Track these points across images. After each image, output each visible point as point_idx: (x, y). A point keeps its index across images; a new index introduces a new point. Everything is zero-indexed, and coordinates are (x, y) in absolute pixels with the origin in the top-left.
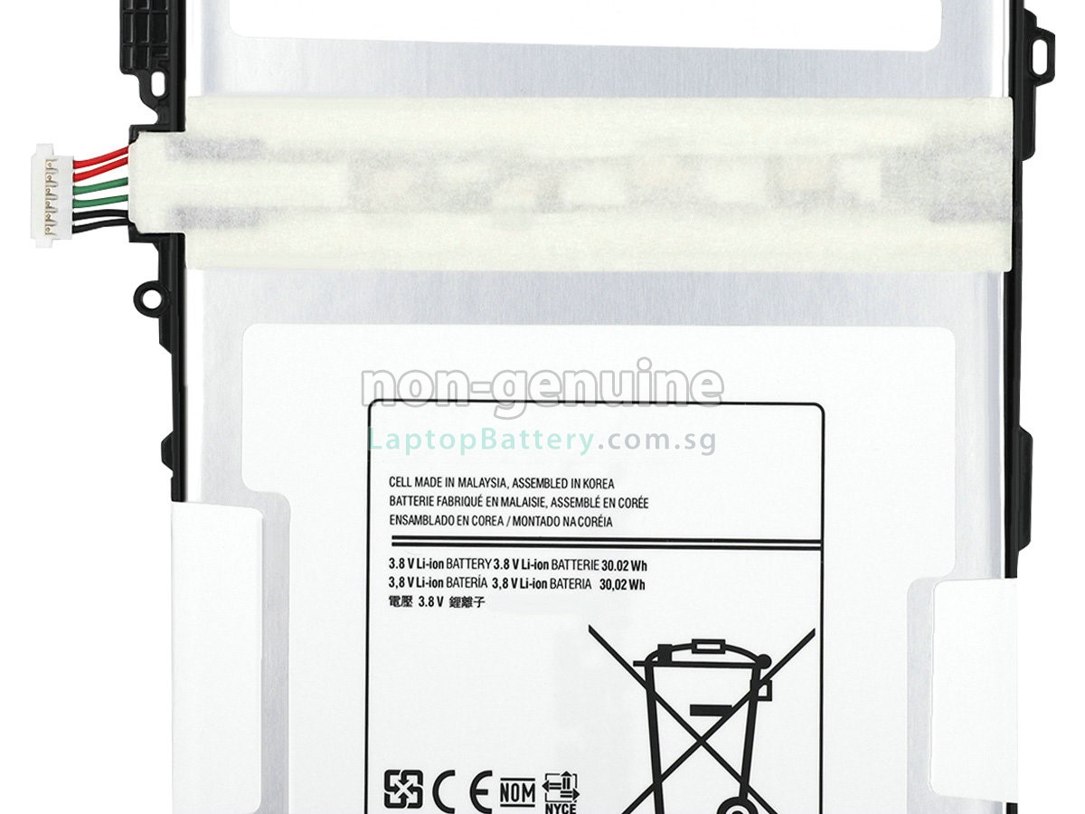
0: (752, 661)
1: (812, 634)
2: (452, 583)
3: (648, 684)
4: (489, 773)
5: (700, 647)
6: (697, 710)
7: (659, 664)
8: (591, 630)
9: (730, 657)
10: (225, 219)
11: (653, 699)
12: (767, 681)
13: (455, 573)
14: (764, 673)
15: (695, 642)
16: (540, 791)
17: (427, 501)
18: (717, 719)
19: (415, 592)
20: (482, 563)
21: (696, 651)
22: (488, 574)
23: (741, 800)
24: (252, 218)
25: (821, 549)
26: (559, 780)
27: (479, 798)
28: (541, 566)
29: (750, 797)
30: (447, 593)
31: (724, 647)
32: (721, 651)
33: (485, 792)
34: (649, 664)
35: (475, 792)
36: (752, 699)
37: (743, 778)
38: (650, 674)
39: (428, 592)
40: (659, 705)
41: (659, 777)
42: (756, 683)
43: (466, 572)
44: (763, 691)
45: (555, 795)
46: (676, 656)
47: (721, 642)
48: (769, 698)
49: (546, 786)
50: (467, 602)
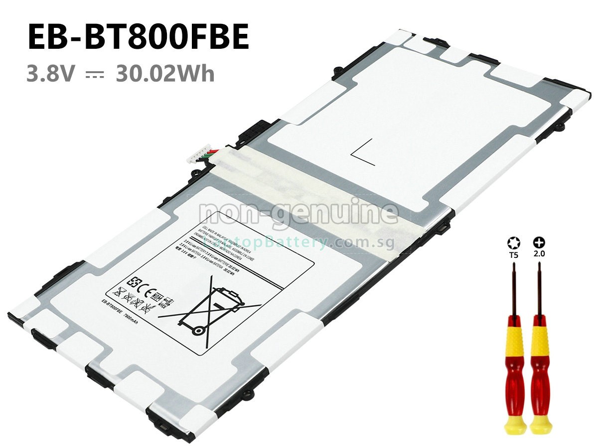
0: (240, 302)
1: (260, 305)
2: (193, 251)
3: (211, 293)
4: (156, 290)
5: (232, 293)
6: (216, 305)
7: (218, 291)
8: (212, 277)
9: (236, 299)
10: (227, 167)
11: (209, 296)
12: (238, 309)
13: (197, 250)
14: (240, 306)
15: (232, 291)
16: (162, 299)
17: (207, 234)
18: (219, 309)
19: (183, 248)
20: (204, 251)
21: (230, 293)
22: (203, 253)
23: (204, 328)
24: (232, 170)
25: (282, 290)
26: (169, 300)
27: (148, 293)
28: (216, 258)
29: (206, 329)
30: (190, 252)
31: (237, 296)
32: (235, 297)
33: (150, 293)
34: (216, 290)
35: (149, 291)
36: (231, 310)
37: (209, 324)
38: (214, 292)
39: (186, 250)
40: (209, 299)
41: (191, 312)
42: (235, 307)
43: (198, 251)
44: (235, 310)
45: (164, 302)
46: (224, 292)
47: (237, 295)
48: (235, 312)
49: (164, 300)
50: (192, 256)
